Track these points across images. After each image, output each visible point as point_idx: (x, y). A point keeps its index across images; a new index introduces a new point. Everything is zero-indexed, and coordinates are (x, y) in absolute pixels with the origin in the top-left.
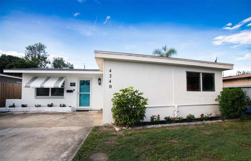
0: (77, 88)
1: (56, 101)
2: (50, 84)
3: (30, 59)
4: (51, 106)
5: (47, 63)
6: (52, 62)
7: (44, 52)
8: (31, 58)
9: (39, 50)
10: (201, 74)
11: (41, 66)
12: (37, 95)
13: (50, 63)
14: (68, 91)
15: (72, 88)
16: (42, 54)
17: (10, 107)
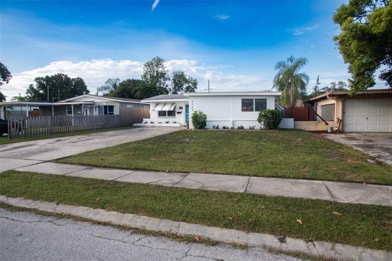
0: (184, 110)
1: (171, 119)
2: (167, 108)
3: (148, 77)
4: (168, 123)
5: (166, 80)
6: (171, 78)
7: (163, 67)
8: (149, 75)
9: (157, 65)
10: (254, 101)
11: (160, 84)
12: (159, 116)
13: (169, 79)
14: (178, 113)
15: (180, 111)
16: (160, 70)
17: (145, 123)
